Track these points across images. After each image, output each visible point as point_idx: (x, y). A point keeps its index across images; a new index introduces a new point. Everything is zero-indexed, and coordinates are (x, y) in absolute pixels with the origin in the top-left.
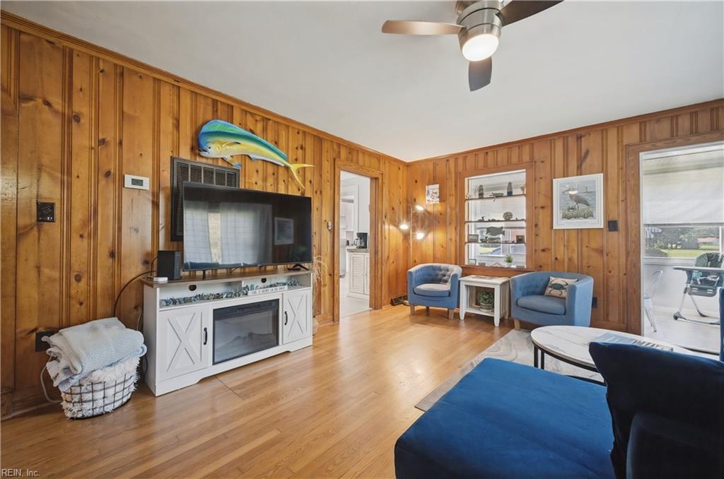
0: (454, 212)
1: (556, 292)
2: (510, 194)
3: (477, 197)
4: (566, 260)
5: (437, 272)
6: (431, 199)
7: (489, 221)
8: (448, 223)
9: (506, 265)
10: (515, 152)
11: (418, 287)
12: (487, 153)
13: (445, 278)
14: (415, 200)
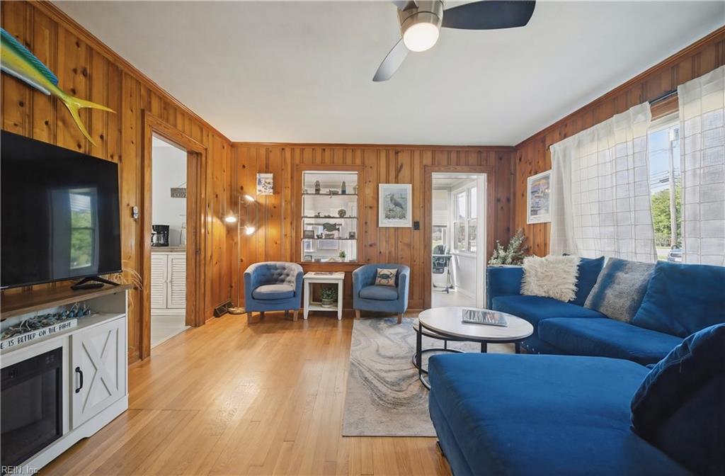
0: (289, 207)
1: (384, 281)
2: (344, 193)
3: (314, 192)
4: (387, 252)
5: (272, 271)
6: (263, 190)
7: (325, 217)
8: (283, 217)
9: (340, 260)
10: (349, 155)
11: (258, 290)
12: (324, 150)
13: (282, 277)
14: (242, 188)
